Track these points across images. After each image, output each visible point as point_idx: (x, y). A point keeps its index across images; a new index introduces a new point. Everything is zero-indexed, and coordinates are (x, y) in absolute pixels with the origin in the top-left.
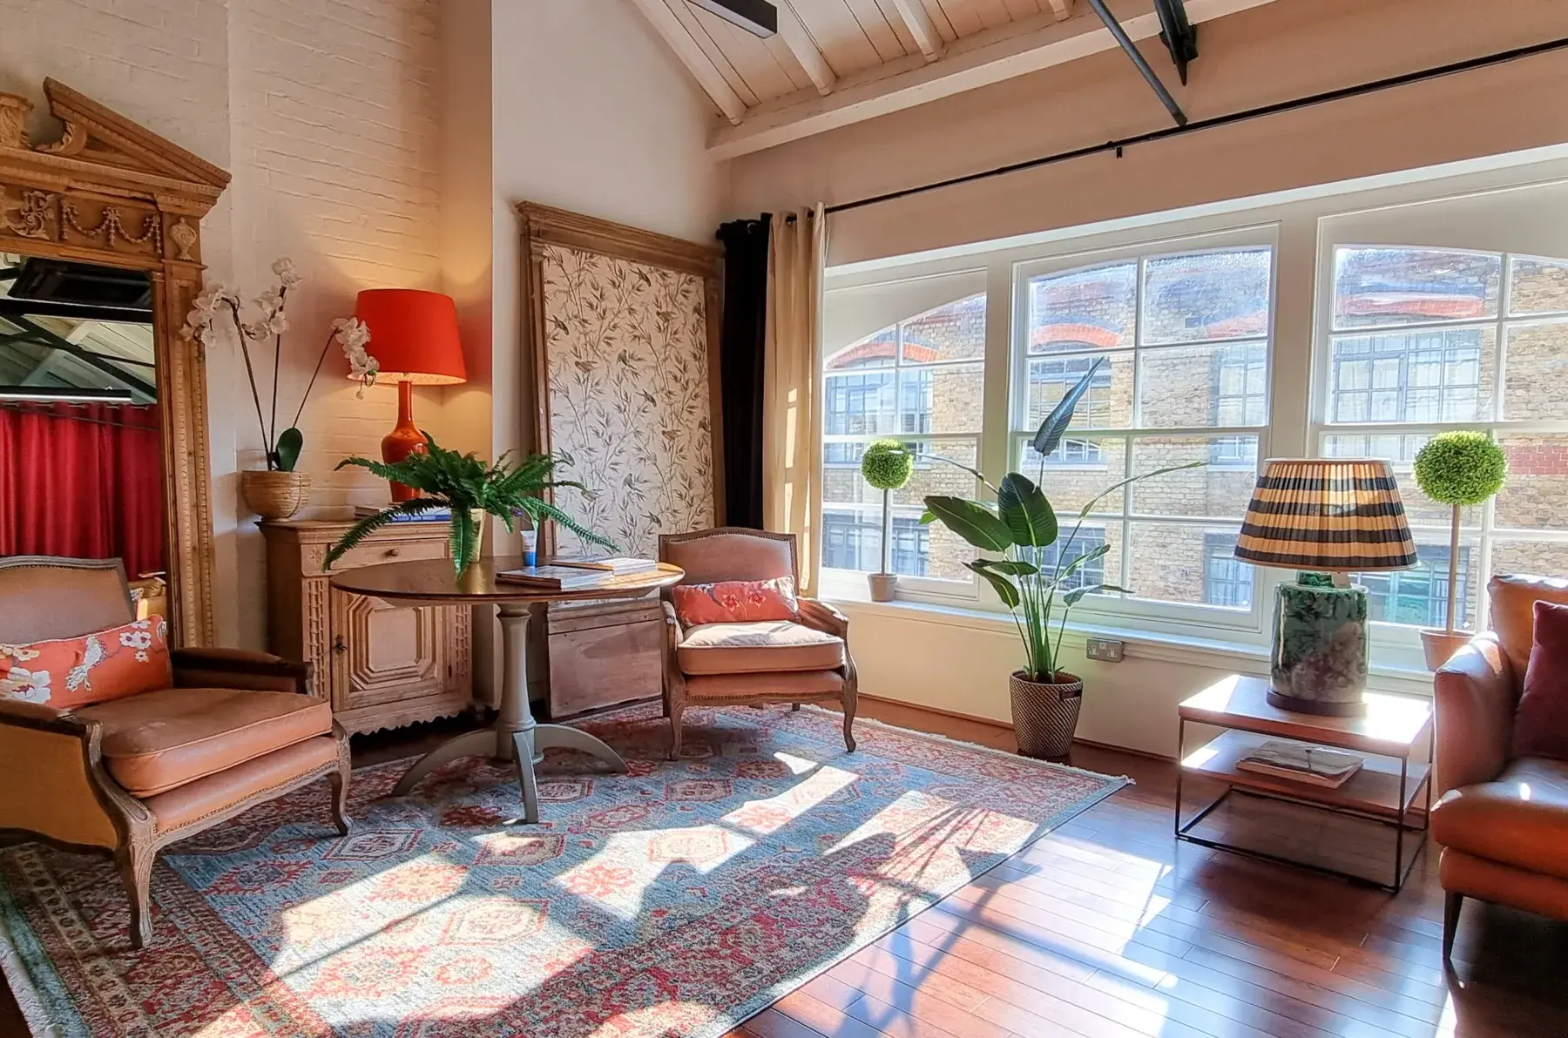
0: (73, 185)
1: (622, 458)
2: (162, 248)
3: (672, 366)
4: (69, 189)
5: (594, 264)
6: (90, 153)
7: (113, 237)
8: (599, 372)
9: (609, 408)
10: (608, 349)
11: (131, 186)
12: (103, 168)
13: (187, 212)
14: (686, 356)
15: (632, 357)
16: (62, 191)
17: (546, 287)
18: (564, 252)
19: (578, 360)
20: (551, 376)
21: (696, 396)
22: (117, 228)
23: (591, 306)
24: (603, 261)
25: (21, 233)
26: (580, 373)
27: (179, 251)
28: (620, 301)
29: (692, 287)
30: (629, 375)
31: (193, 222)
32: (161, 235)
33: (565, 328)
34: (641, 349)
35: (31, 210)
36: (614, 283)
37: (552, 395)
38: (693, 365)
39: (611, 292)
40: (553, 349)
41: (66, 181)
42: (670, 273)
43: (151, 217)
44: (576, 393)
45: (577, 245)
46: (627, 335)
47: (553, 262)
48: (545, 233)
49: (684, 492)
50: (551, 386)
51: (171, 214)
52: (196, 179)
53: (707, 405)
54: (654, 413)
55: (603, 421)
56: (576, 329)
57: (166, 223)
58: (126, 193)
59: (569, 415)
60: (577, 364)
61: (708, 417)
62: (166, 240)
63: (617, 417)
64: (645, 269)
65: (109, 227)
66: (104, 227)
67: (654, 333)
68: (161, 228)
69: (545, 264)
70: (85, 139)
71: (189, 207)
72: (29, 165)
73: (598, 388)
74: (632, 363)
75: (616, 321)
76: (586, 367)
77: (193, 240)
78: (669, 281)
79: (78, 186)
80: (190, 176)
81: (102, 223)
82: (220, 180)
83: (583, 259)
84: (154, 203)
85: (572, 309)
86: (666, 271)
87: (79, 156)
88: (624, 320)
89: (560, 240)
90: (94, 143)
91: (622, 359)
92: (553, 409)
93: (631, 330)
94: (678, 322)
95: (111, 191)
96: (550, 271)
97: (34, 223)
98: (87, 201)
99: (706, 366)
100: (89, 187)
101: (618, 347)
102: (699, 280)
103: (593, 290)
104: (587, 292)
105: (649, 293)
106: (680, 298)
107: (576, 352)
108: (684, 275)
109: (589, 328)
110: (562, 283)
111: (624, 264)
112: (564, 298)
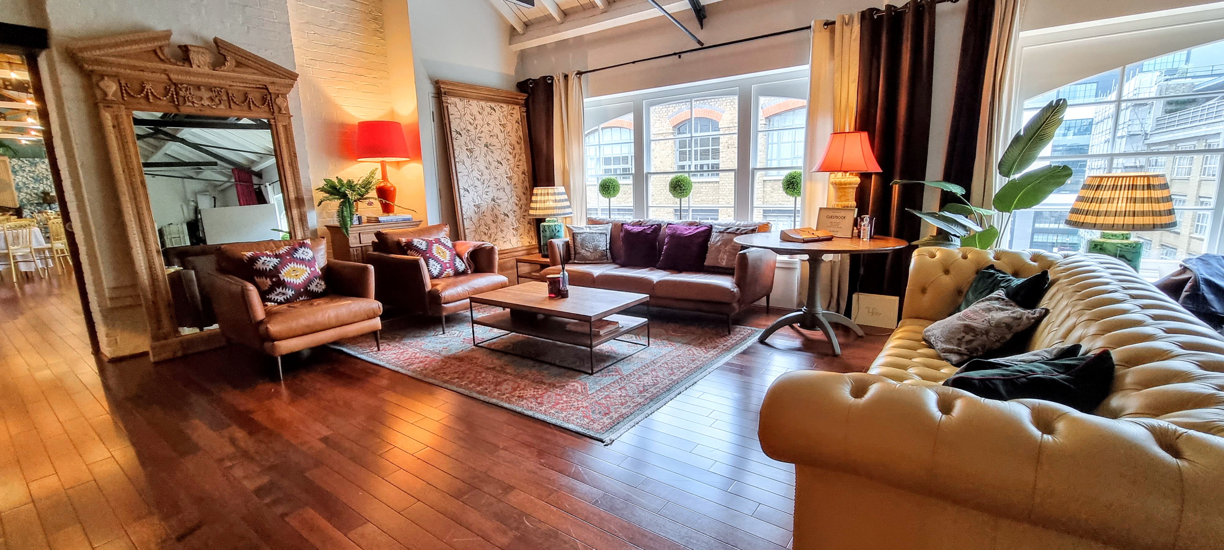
0: (232, 84)
1: (490, 189)
2: (273, 109)
3: (508, 147)
4: (230, 86)
5: (470, 105)
6: (238, 69)
7: (252, 105)
8: (477, 152)
9: (482, 168)
10: (479, 142)
11: (257, 83)
12: (244, 76)
13: (281, 92)
14: (514, 142)
15: (490, 145)
16: (227, 87)
17: (451, 117)
18: (457, 100)
19: (467, 147)
20: (456, 156)
21: (520, 160)
22: (253, 102)
23: (471, 123)
24: (474, 103)
25: (214, 107)
26: (468, 153)
27: (280, 109)
28: (483, 120)
29: (514, 112)
30: (490, 153)
31: (284, 96)
32: (272, 103)
33: (460, 134)
34: (494, 141)
35: (216, 96)
36: (480, 112)
37: (457, 164)
38: (517, 146)
39: (479, 117)
40: (456, 144)
41: (229, 83)
42: (504, 105)
43: (266, 95)
44: (468, 162)
45: (462, 97)
46: (487, 135)
47: (453, 105)
48: (447, 92)
49: (517, 202)
50: (457, 160)
51: (275, 93)
52: (283, 77)
53: (525, 165)
54: (502, 169)
55: (480, 174)
56: (465, 134)
57: (273, 97)
58: (254, 86)
59: (465, 172)
60: (467, 149)
61: (526, 169)
62: (274, 105)
63: (486, 172)
64: (493, 105)
65: (249, 101)
66: (247, 102)
67: (500, 134)
68: (271, 100)
69: (449, 106)
70: (234, 63)
71: (283, 90)
72: (212, 76)
73: (477, 159)
74: (490, 147)
75: (482, 129)
76: (471, 151)
77: (286, 104)
78: (504, 110)
79: (234, 84)
80: (281, 76)
81: (246, 100)
82: (293, 77)
83: (465, 102)
84: (267, 89)
85: (463, 125)
86: (502, 105)
87: (234, 71)
88: (486, 129)
89: (455, 96)
90: (239, 64)
91: (486, 146)
92: (458, 170)
93: (489, 133)
94: (509, 128)
95: (248, 85)
96: (451, 109)
97: (218, 102)
98: (239, 91)
99: (523, 146)
100: (238, 84)
101: (484, 141)
102: (517, 108)
103: (471, 117)
104: (468, 117)
105: (496, 115)
106: (509, 117)
107: (466, 144)
108: (510, 107)
109: (470, 133)
110: (457, 115)
111: (483, 103)
112: (459, 121)
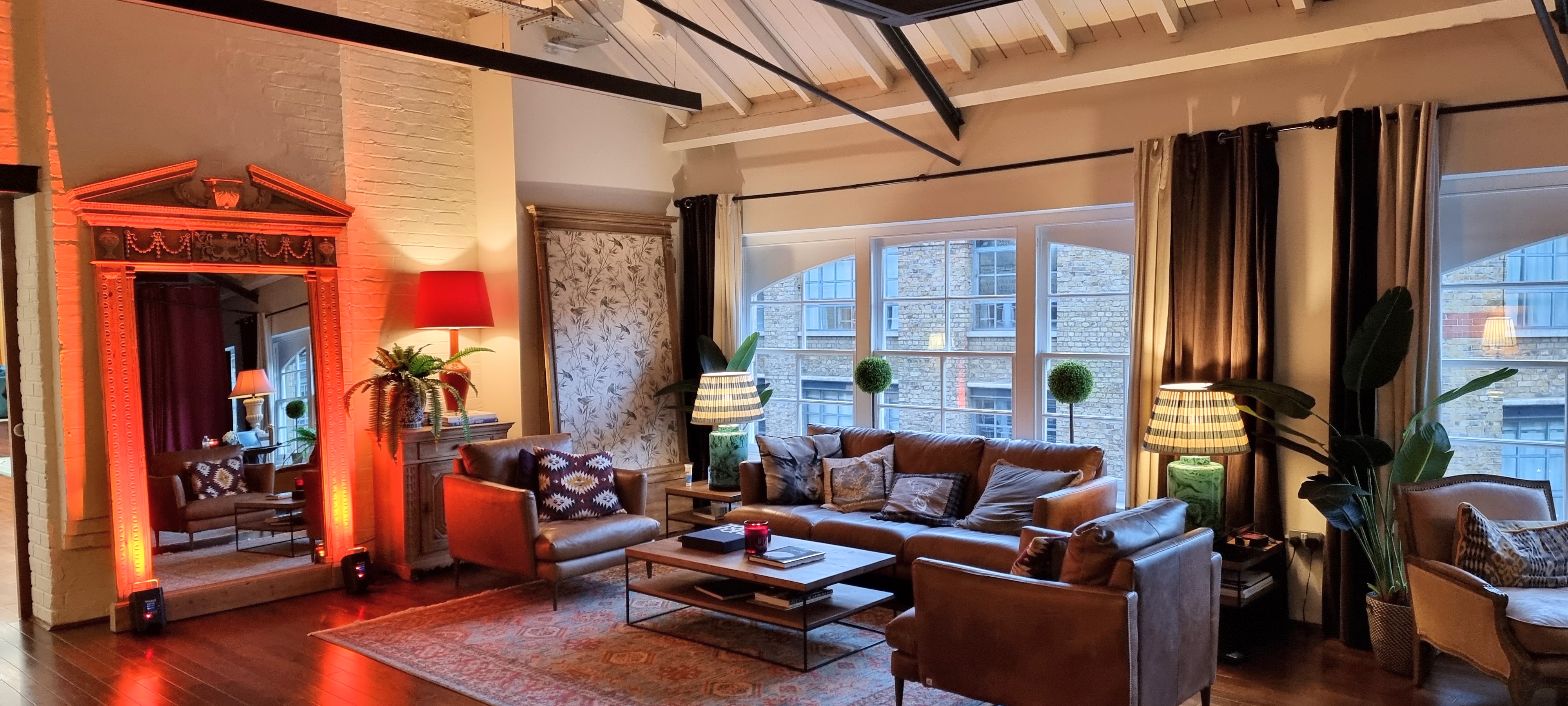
1: (607, 373)
3: (641, 304)
5: (582, 240)
8: (588, 314)
9: (596, 339)
10: (594, 297)
14: (651, 295)
15: (611, 301)
17: (550, 259)
18: (561, 234)
19: (573, 307)
20: (554, 320)
21: (659, 324)
23: (581, 268)
24: (588, 236)
26: (575, 316)
28: (601, 262)
29: (654, 245)
30: (610, 314)
31: (332, 240)
33: (563, 286)
34: (618, 295)
36: (596, 250)
37: (555, 333)
38: (656, 302)
39: (595, 258)
40: (555, 302)
42: (637, 237)
44: (573, 330)
45: (568, 227)
46: (607, 286)
47: (553, 242)
48: (546, 222)
50: (555, 326)
53: (668, 329)
54: (629, 339)
55: (592, 347)
56: (571, 285)
59: (567, 346)
60: (572, 310)
61: (669, 338)
63: (602, 345)
64: (618, 237)
67: (627, 282)
69: (549, 243)
73: (588, 325)
74: (611, 305)
75: (599, 276)
76: (578, 312)
78: (636, 243)
82: (349, 213)
83: (574, 237)
85: (568, 272)
86: (633, 236)
88: (605, 276)
89: (558, 227)
91: (604, 303)
92: (557, 342)
93: (609, 282)
94: (644, 272)
96: (552, 247)
99: (666, 301)
101: (600, 295)
102: (659, 240)
103: (581, 258)
104: (578, 259)
105: (621, 253)
106: (645, 255)
107: (572, 302)
108: (647, 238)
109: (580, 284)
110: (561, 255)
111: (602, 236)
112: (562, 265)
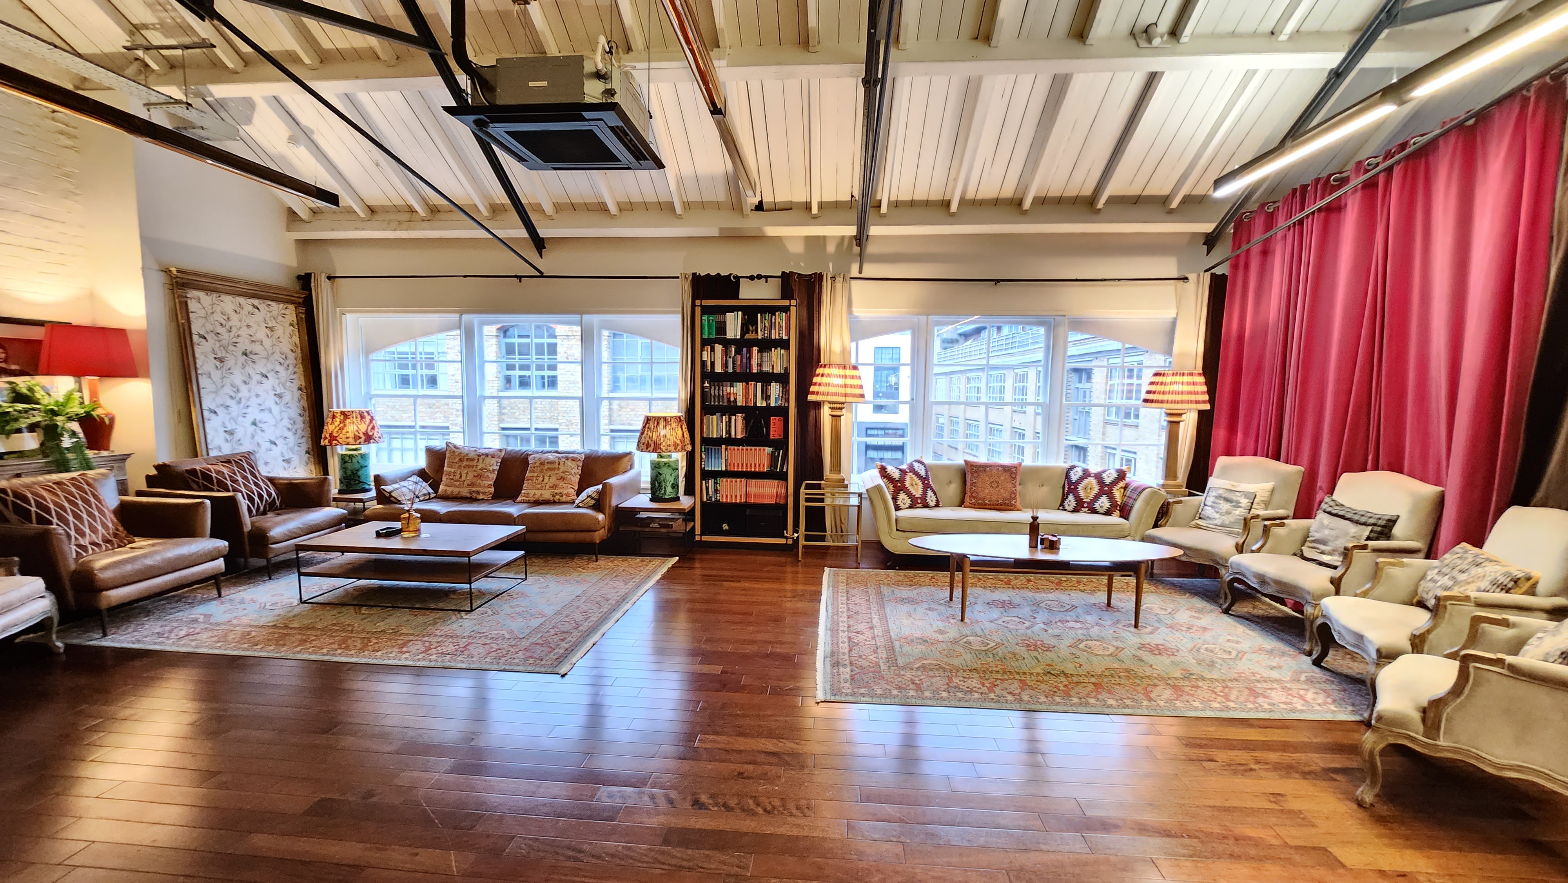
1: (249, 409)
3: (278, 356)
5: (222, 301)
8: (230, 362)
9: (238, 383)
10: (235, 349)
14: (286, 350)
15: (251, 353)
17: (191, 315)
18: (201, 294)
19: (215, 356)
20: (198, 366)
21: (293, 373)
23: (222, 325)
24: (227, 299)
26: (218, 364)
28: (240, 321)
29: (287, 312)
30: (250, 363)
33: (205, 338)
34: (257, 348)
36: (236, 311)
37: (200, 377)
38: (291, 356)
39: (234, 317)
40: (198, 351)
42: (273, 304)
44: (216, 375)
45: (208, 290)
46: (247, 341)
47: (193, 301)
48: (186, 284)
49: (290, 426)
50: (199, 372)
53: (302, 378)
54: (268, 384)
55: (235, 390)
56: (213, 339)
59: (212, 388)
60: (215, 358)
61: (304, 384)
63: (244, 388)
64: (256, 302)
67: (265, 339)
69: (189, 302)
73: (230, 372)
74: (251, 356)
75: (239, 333)
76: (221, 360)
78: (272, 309)
83: (214, 299)
85: (209, 327)
86: (270, 303)
88: (244, 332)
89: (198, 288)
91: (245, 354)
92: (202, 385)
93: (249, 337)
94: (279, 331)
96: (192, 305)
101: (241, 348)
102: (292, 307)
103: (222, 316)
104: (218, 317)
105: (259, 316)
106: (280, 318)
107: (214, 353)
108: (282, 305)
109: (221, 337)
110: (202, 313)
111: (241, 300)
112: (203, 320)
